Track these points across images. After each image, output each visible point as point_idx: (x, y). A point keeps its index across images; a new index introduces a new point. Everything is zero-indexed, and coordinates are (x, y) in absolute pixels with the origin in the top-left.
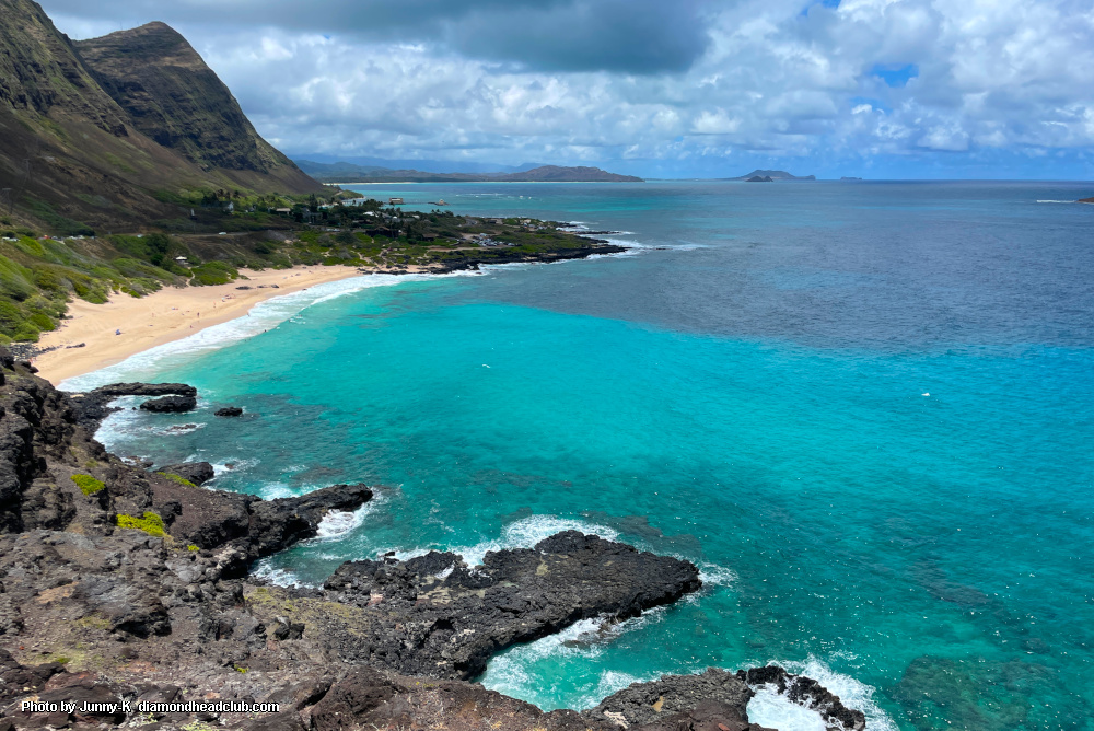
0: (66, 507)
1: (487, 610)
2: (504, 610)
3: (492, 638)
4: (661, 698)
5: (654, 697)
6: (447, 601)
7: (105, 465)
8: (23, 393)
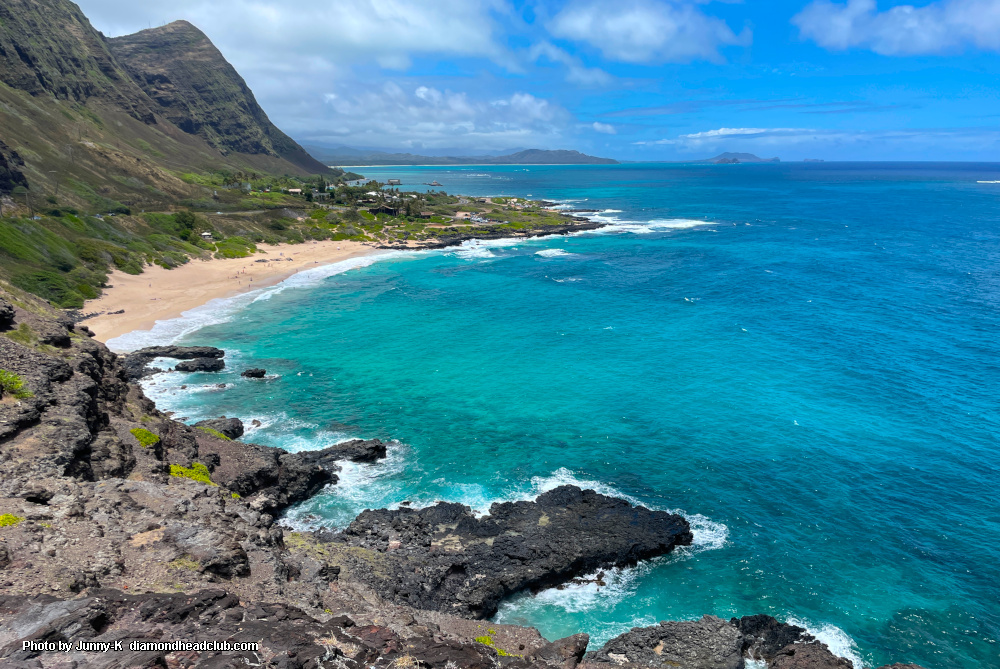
0: (128, 457)
1: (496, 557)
2: (511, 557)
3: (501, 583)
4: (661, 642)
5: (655, 641)
6: (459, 548)
7: (158, 421)
8: (87, 355)
